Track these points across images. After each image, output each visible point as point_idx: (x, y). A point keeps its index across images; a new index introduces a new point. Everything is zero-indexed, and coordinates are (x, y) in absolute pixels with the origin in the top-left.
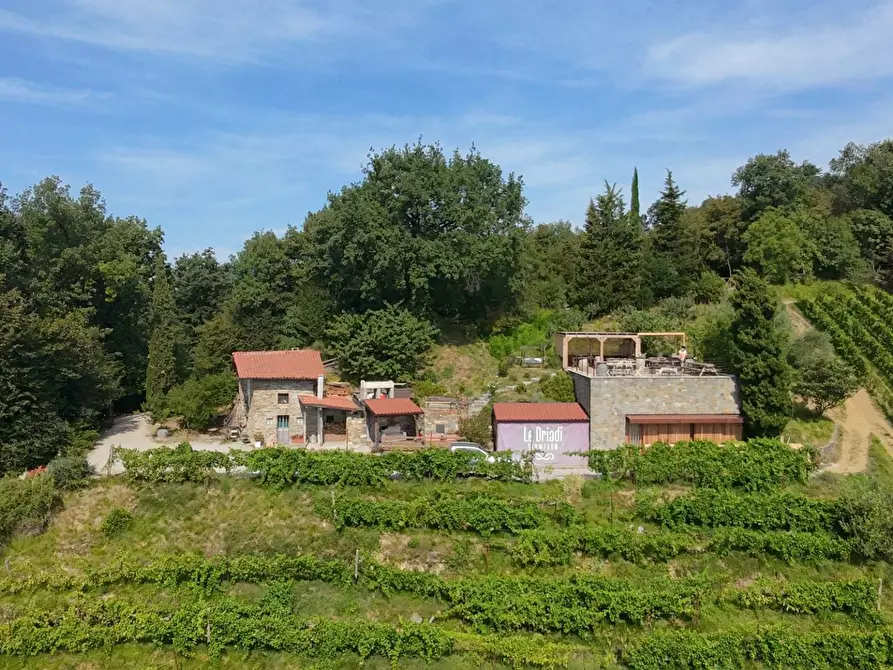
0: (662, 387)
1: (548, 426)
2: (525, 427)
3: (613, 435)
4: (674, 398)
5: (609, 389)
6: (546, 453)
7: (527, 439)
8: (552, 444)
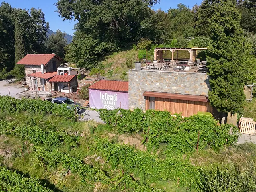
0: (166, 77)
1: (110, 93)
2: (100, 92)
3: (139, 100)
4: (172, 84)
5: (138, 77)
6: (110, 106)
7: (102, 98)
8: (112, 102)
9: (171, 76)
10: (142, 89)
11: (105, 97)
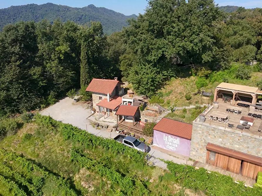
2: (164, 134)
3: (201, 149)
4: (235, 142)
5: (201, 129)
6: (172, 147)
7: (165, 139)
8: (175, 144)
9: (235, 136)
10: (204, 140)
11: (168, 139)
